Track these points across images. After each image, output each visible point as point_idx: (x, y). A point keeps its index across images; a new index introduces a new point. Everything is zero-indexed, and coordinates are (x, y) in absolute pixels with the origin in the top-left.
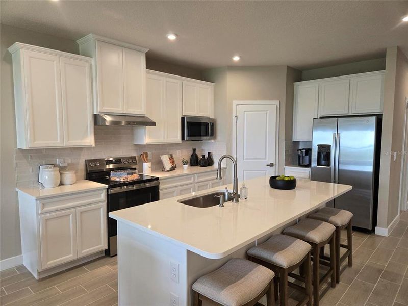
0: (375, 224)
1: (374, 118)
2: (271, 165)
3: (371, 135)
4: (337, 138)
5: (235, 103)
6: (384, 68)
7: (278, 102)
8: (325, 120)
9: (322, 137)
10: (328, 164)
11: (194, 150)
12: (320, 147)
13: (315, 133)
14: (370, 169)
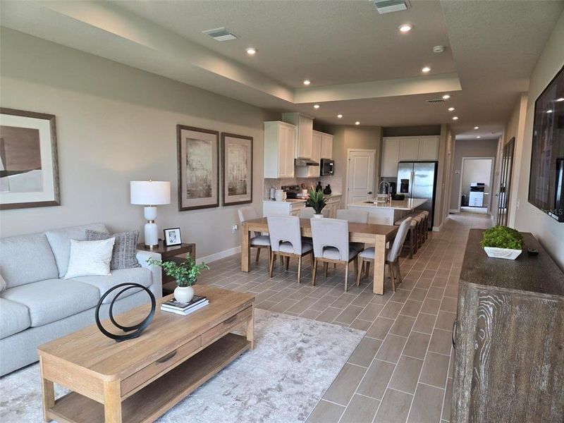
0: (432, 225)
1: (434, 164)
2: (370, 193)
3: (432, 173)
4: (413, 176)
5: (349, 150)
6: (439, 134)
7: (375, 151)
8: (404, 163)
9: (404, 174)
10: (407, 192)
11: (320, 183)
12: (402, 180)
13: (399, 172)
14: (431, 196)
